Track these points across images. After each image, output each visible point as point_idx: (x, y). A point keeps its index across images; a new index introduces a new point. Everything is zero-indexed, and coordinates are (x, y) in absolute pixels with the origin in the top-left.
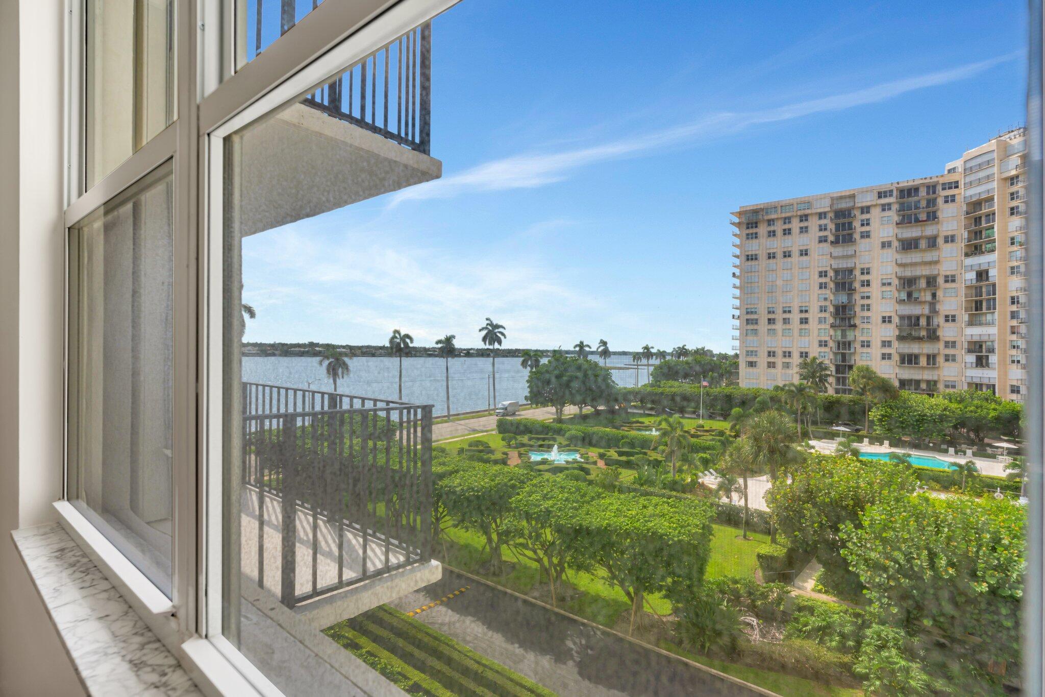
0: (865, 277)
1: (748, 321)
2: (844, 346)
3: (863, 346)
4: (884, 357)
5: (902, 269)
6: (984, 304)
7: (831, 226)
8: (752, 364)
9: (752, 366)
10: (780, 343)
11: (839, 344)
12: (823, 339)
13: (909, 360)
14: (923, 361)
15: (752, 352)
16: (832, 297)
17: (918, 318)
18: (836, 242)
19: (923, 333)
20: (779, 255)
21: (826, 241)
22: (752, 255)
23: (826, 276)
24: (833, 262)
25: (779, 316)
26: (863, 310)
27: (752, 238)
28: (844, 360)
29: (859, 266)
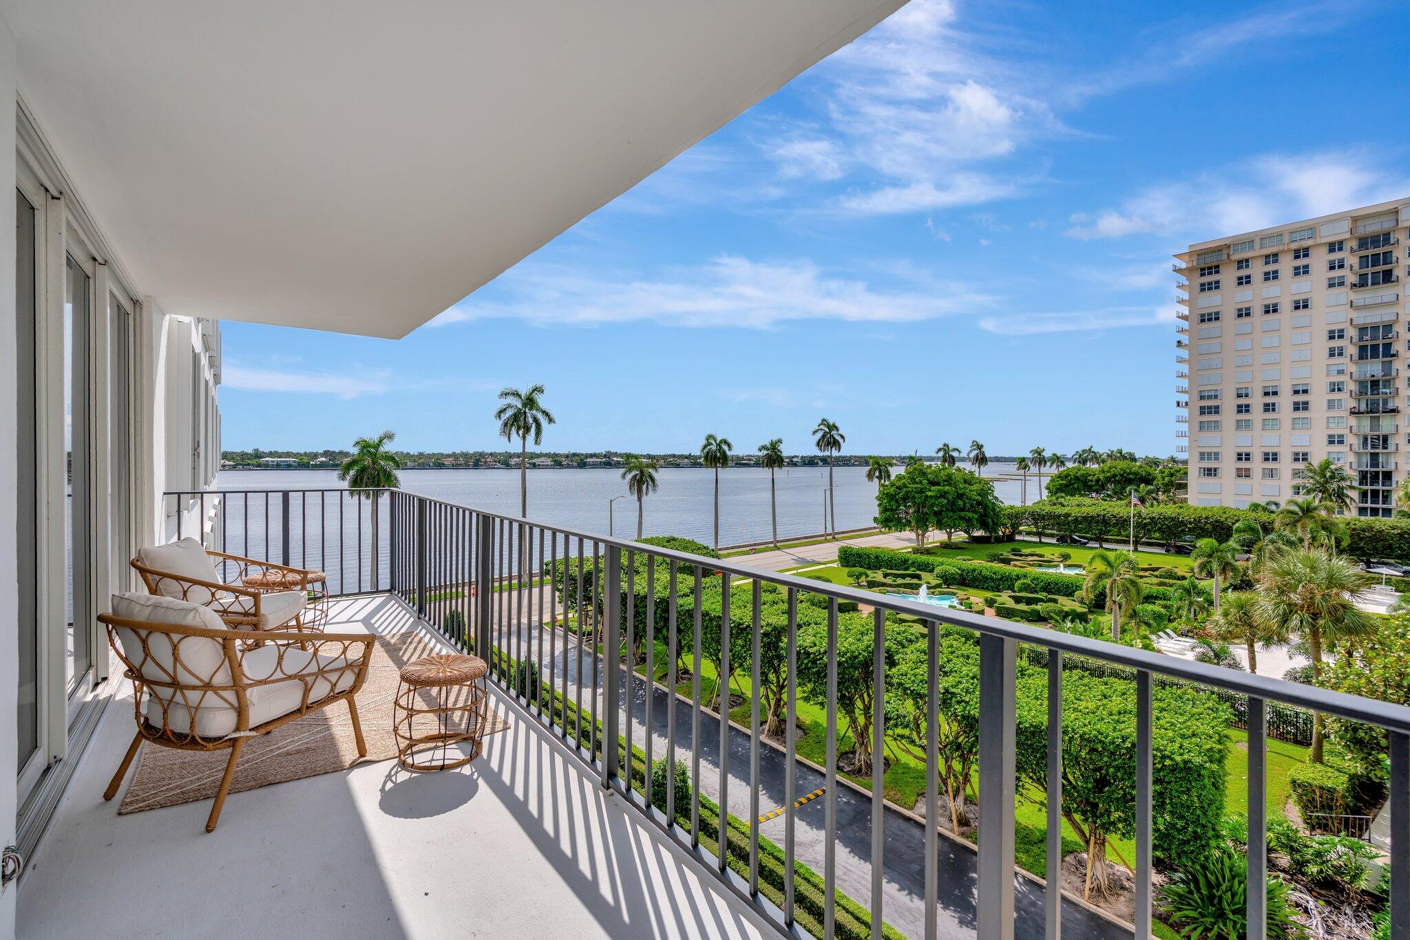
1: (1203, 411)
2: (1376, 442)
7: (1352, 260)
8: (1210, 472)
9: (1209, 475)
10: (1258, 440)
11: (1366, 439)
12: (1336, 432)
15: (1209, 454)
16: (1353, 368)
18: (1362, 283)
20: (1257, 310)
21: (1341, 284)
22: (1210, 314)
23: (1341, 337)
24: (1353, 314)
25: (1257, 401)
27: (1210, 289)
28: (1375, 465)
29: (1404, 319)
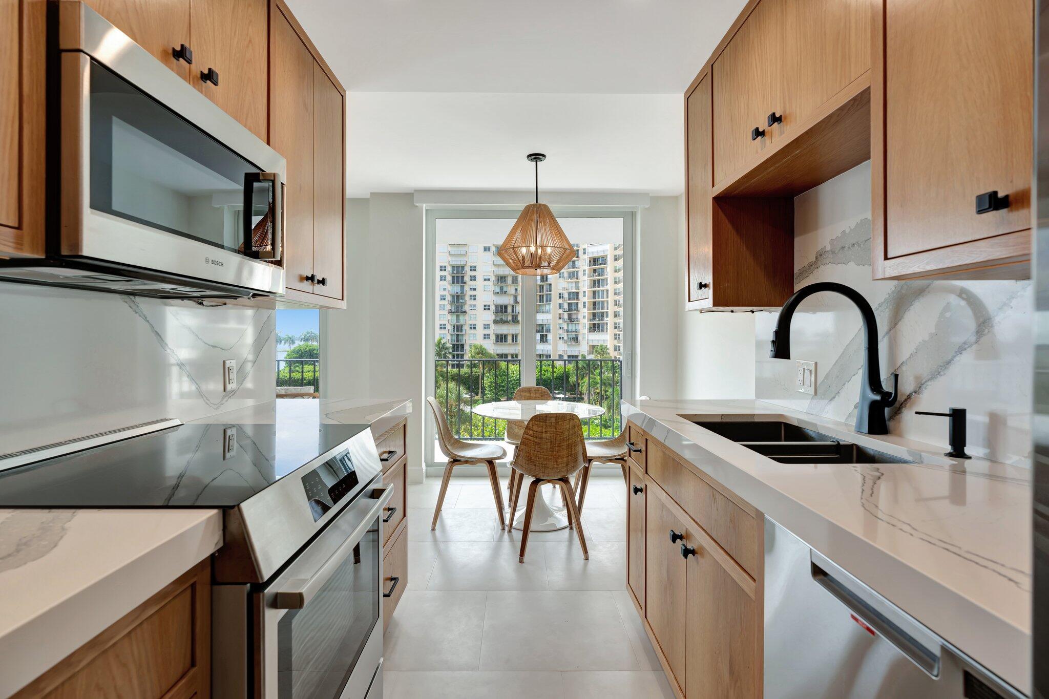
0: (473, 273)
2: (458, 328)
3: (471, 328)
4: (486, 336)
5: (496, 269)
6: (545, 298)
11: (454, 326)
12: (443, 323)
13: (501, 338)
14: (509, 338)
16: (449, 288)
17: (506, 307)
19: (510, 318)
23: (445, 270)
24: (450, 258)
26: (471, 299)
28: (458, 341)
29: (469, 264)
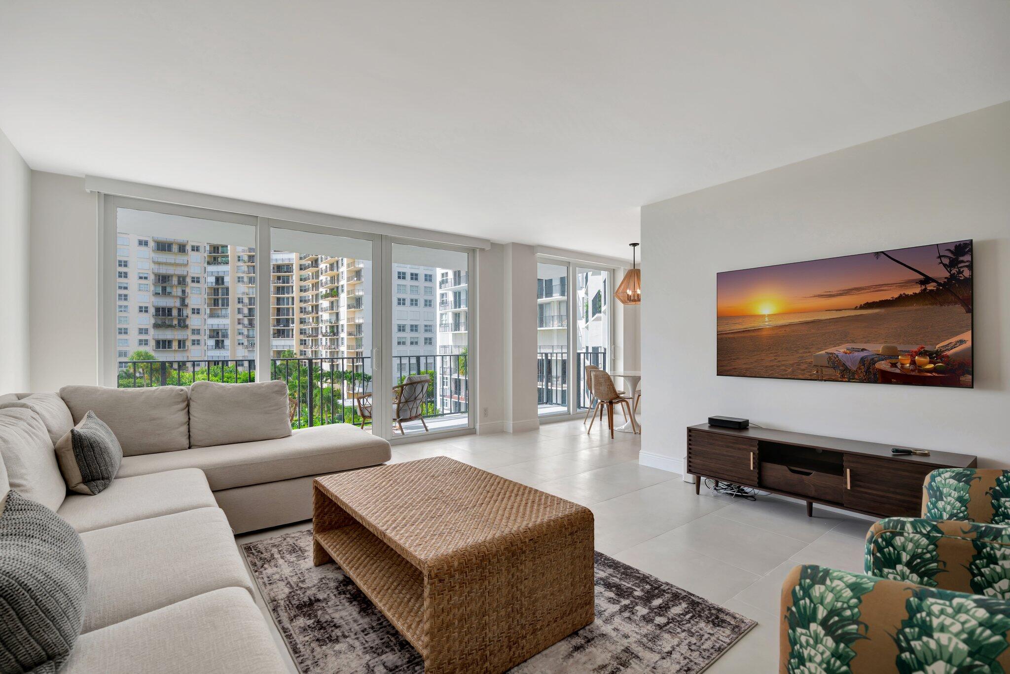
0: (123, 270)
3: (120, 333)
4: (142, 342)
5: (157, 266)
6: (220, 302)
13: (164, 345)
14: (175, 345)
17: (170, 310)
19: (175, 322)
26: (120, 299)
